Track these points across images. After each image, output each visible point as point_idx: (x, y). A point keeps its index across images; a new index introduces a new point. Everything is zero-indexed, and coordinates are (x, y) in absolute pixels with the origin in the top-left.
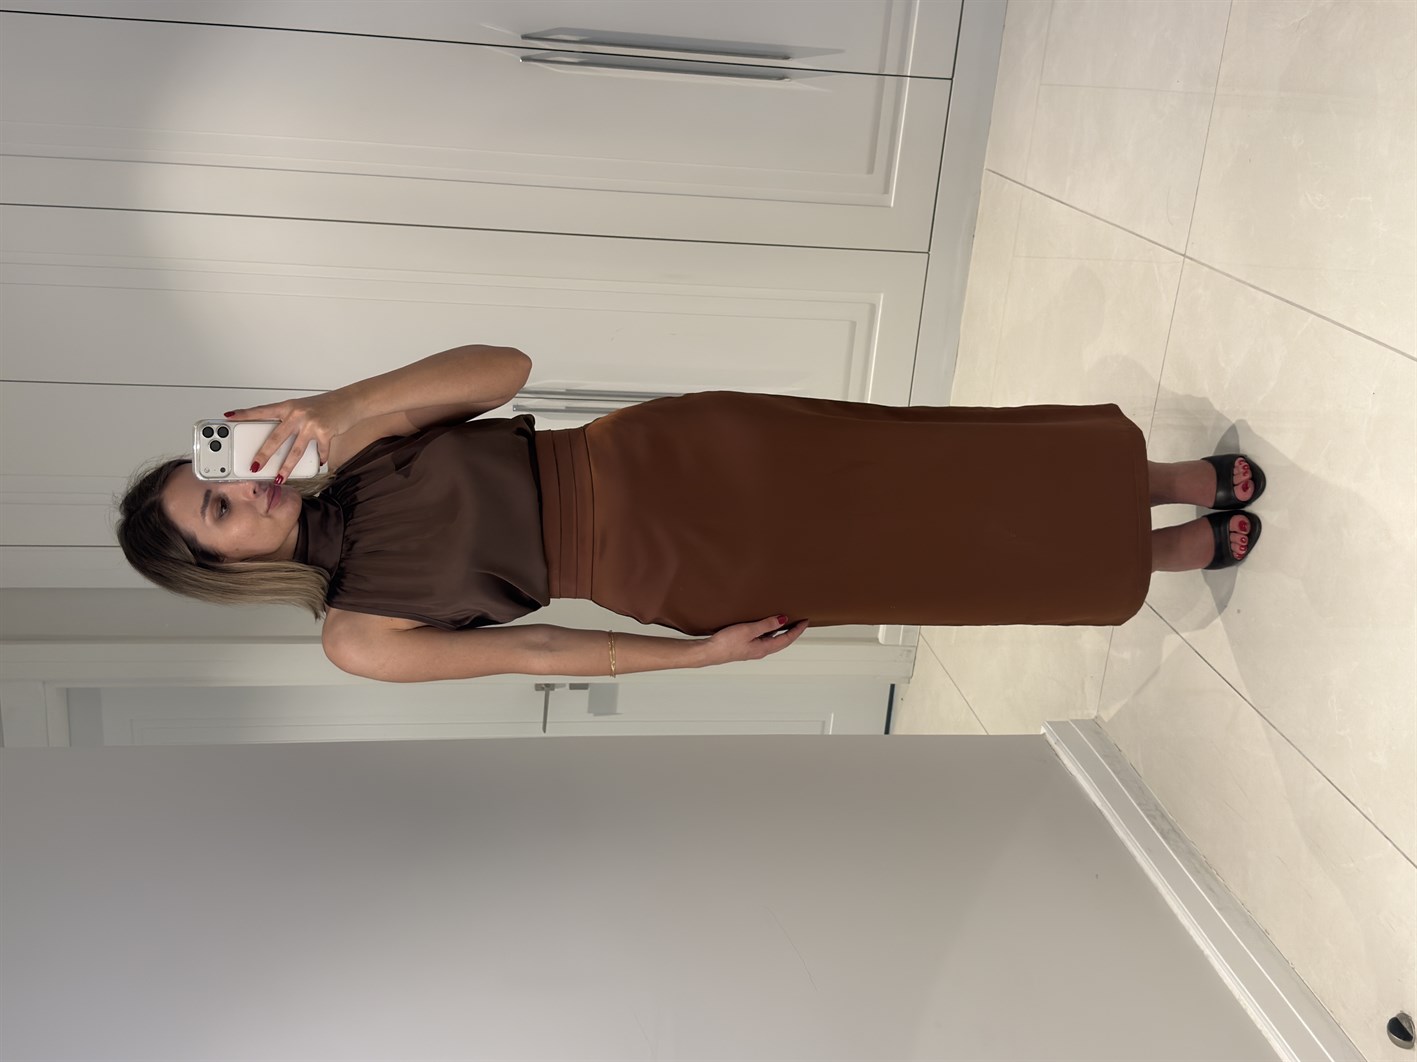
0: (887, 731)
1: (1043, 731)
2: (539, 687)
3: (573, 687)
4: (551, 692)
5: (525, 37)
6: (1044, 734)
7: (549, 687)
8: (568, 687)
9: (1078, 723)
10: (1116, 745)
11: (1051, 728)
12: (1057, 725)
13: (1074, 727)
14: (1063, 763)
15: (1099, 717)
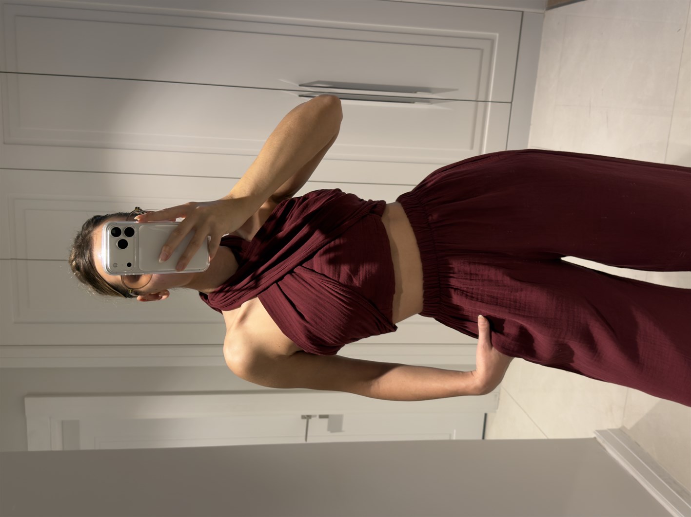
0: (483, 437)
1: (593, 436)
2: (303, 417)
3: (321, 417)
4: (310, 421)
5: (300, 86)
6: (595, 438)
7: (308, 417)
8: (318, 417)
9: (612, 430)
10: (636, 443)
11: (598, 434)
12: (601, 432)
13: (611, 433)
14: (609, 453)
15: (623, 427)
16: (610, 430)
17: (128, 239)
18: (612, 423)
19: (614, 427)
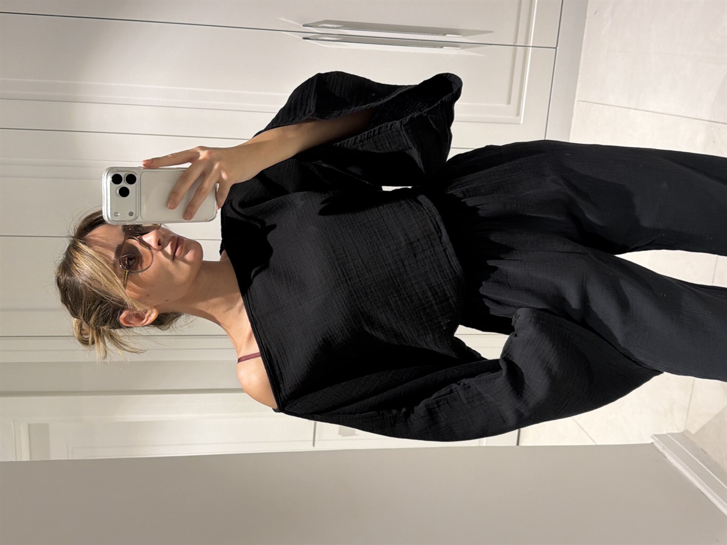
1: (651, 441)
5: (304, 26)
6: (652, 443)
9: (672, 434)
10: (703, 450)
11: (656, 438)
12: (659, 437)
13: (671, 437)
14: (670, 462)
15: (686, 431)
16: (669, 434)
17: (129, 186)
18: (674, 425)
19: (675, 431)
